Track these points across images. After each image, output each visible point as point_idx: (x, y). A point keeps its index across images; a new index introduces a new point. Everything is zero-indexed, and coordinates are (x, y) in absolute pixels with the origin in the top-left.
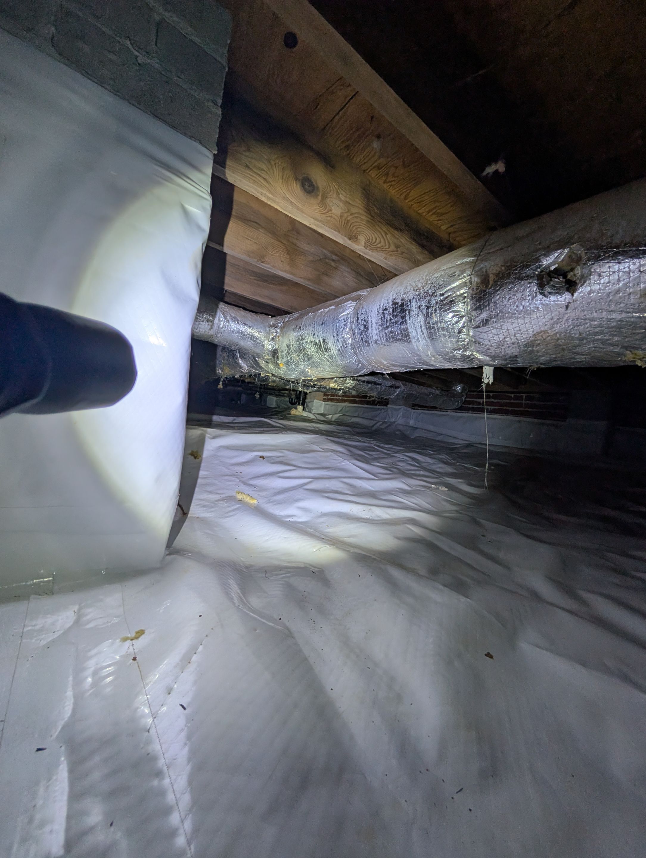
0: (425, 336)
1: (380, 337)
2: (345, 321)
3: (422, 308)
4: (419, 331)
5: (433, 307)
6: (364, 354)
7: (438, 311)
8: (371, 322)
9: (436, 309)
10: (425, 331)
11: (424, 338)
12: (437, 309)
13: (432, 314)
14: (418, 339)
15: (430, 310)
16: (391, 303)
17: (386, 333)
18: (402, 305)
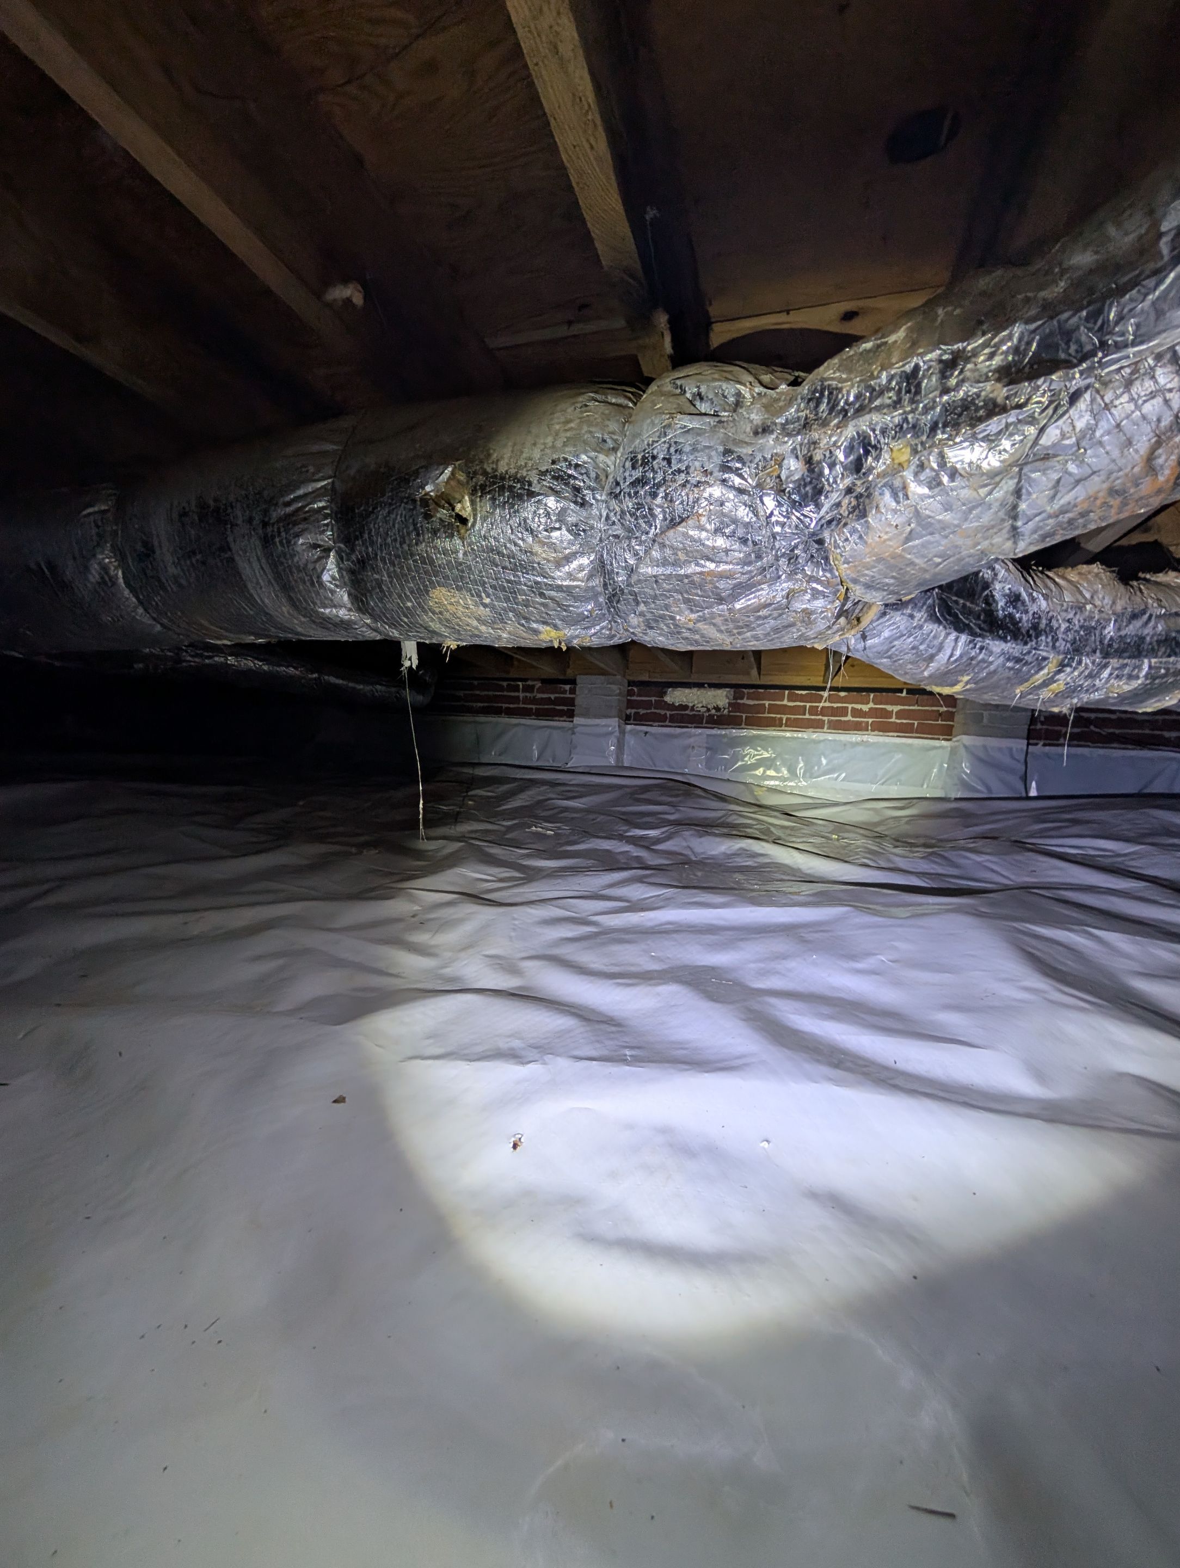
0: (270, 577)
1: (183, 570)
2: (98, 527)
3: (255, 522)
4: (256, 565)
5: (273, 524)
6: (157, 604)
7: (283, 534)
8: (158, 536)
9: (279, 529)
10: (268, 570)
11: (269, 582)
12: (282, 529)
13: (273, 537)
14: (258, 583)
15: (269, 529)
16: (193, 503)
17: (192, 565)
18: (217, 510)
